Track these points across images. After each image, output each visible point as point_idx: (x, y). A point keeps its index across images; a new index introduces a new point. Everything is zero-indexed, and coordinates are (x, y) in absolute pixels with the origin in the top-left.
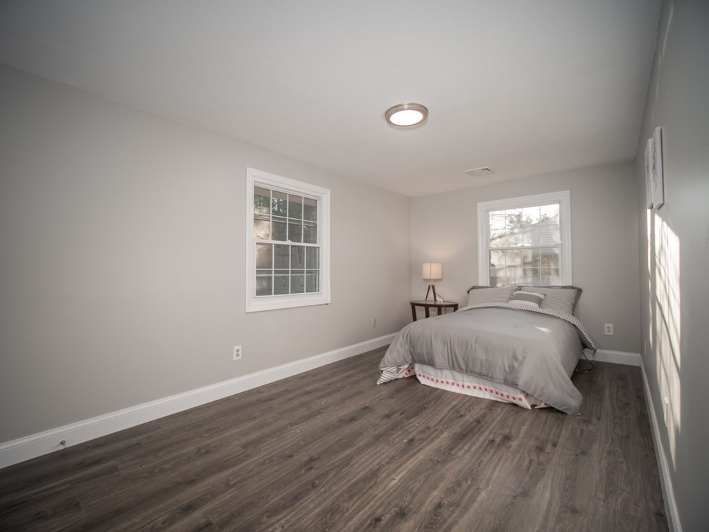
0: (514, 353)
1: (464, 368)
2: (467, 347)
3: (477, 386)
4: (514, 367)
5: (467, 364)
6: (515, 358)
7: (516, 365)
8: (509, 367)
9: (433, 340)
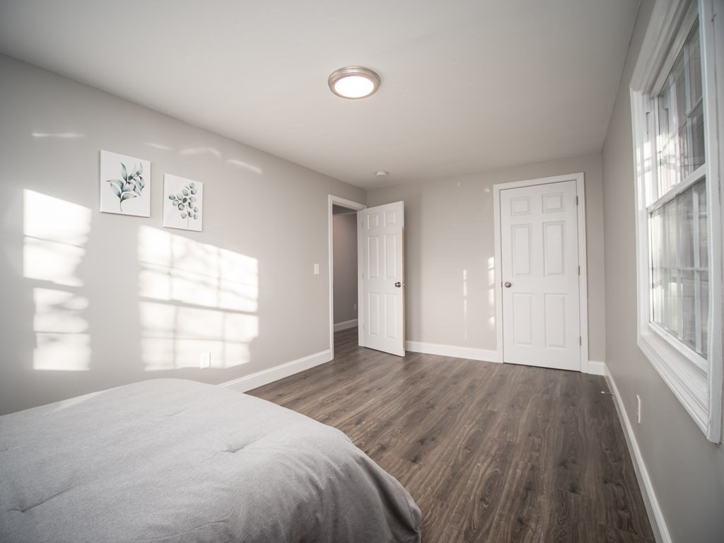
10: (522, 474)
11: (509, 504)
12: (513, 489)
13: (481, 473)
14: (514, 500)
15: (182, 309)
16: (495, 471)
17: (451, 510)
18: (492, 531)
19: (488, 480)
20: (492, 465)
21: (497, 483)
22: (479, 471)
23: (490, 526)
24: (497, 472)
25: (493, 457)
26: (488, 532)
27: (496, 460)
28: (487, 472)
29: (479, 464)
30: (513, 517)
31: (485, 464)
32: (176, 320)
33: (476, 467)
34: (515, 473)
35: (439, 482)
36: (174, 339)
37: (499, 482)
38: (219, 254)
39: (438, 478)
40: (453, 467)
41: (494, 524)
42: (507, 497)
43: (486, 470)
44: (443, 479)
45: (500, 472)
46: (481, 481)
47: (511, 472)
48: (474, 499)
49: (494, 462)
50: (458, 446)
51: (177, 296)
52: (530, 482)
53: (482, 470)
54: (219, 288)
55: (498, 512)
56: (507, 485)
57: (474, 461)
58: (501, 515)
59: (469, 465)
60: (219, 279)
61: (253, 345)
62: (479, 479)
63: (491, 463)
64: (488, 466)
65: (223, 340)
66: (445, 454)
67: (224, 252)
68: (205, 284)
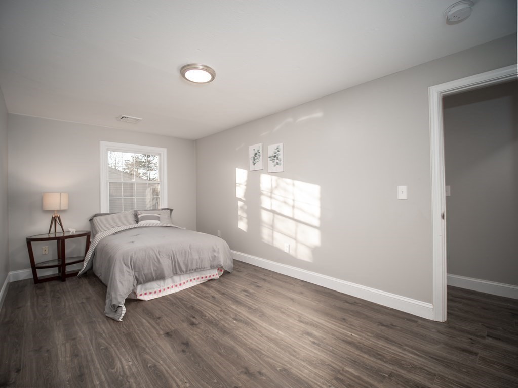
0: (213, 248)
1: (184, 270)
2: (186, 254)
3: (195, 277)
4: (215, 256)
5: (187, 266)
6: (214, 251)
7: (216, 254)
8: (212, 257)
9: (159, 256)
10: (93, 383)
11: (89, 357)
12: (92, 367)
13: (123, 359)
14: (87, 361)
15: (276, 215)
16: (114, 368)
17: (117, 335)
18: (89, 342)
19: (113, 359)
20: (121, 370)
21: (106, 362)
22: (125, 360)
23: (92, 344)
24: (113, 369)
25: (127, 377)
26: (91, 341)
27: (123, 376)
28: (119, 363)
29: (130, 363)
30: (82, 354)
31: (126, 367)
32: (273, 221)
33: (130, 360)
34: (99, 379)
35: (139, 337)
36: (272, 230)
37: (105, 364)
38: (293, 185)
39: (142, 338)
40: (144, 349)
41: (90, 344)
42: (93, 360)
43: (121, 363)
44: (139, 340)
45: (110, 370)
46: (117, 355)
47: (103, 377)
48: (111, 346)
49: (122, 373)
50: (161, 362)
51: (274, 208)
52: (82, 382)
53: (124, 362)
54: (293, 207)
55: (93, 350)
56: (98, 366)
57: (136, 362)
58: (89, 350)
59: (136, 358)
60: (294, 200)
61: (315, 250)
62: (119, 356)
63: (123, 371)
64: (123, 367)
65: (295, 239)
66: (160, 350)
67: (296, 183)
68: (285, 202)
